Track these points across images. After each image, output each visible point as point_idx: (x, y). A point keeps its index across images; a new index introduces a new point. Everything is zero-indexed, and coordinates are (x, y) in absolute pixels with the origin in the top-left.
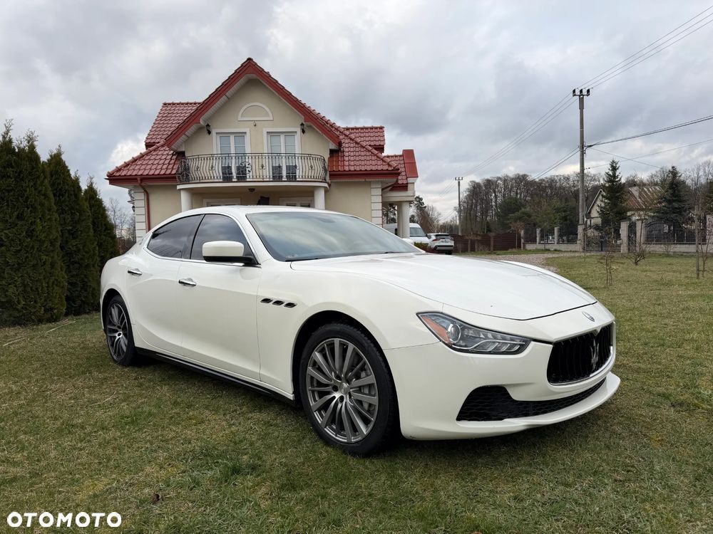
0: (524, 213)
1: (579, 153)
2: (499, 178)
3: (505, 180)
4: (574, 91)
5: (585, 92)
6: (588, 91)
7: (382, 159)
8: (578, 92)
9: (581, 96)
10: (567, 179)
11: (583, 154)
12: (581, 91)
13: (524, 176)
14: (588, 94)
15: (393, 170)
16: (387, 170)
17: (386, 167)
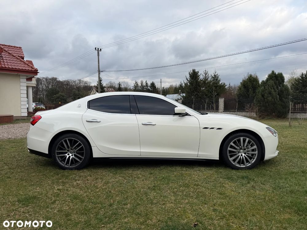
0: (61, 95)
1: (98, 73)
2: (44, 78)
3: (46, 79)
4: (96, 48)
5: (99, 50)
6: (101, 49)
7: (27, 64)
8: (97, 49)
9: (98, 50)
10: (75, 82)
11: (99, 74)
12: (98, 49)
13: (56, 79)
14: (101, 51)
15: (34, 71)
16: (31, 70)
17: (30, 69)
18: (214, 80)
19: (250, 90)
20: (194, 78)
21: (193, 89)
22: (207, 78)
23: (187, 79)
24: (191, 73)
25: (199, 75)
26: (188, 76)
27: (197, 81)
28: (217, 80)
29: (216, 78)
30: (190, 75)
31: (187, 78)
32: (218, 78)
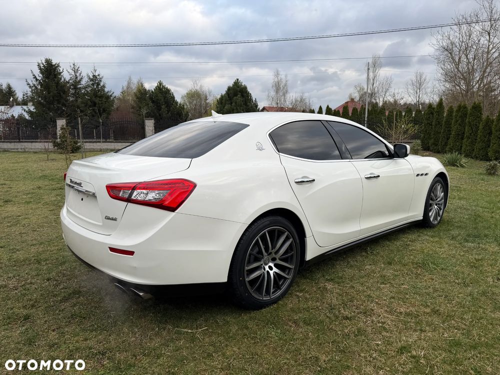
18: (93, 85)
19: (163, 107)
20: (51, 77)
21: (51, 98)
22: (79, 79)
23: (35, 77)
24: (42, 65)
25: (61, 71)
26: (37, 72)
27: (58, 83)
28: (98, 84)
29: (95, 80)
30: (40, 69)
31: (34, 75)
32: (101, 81)
